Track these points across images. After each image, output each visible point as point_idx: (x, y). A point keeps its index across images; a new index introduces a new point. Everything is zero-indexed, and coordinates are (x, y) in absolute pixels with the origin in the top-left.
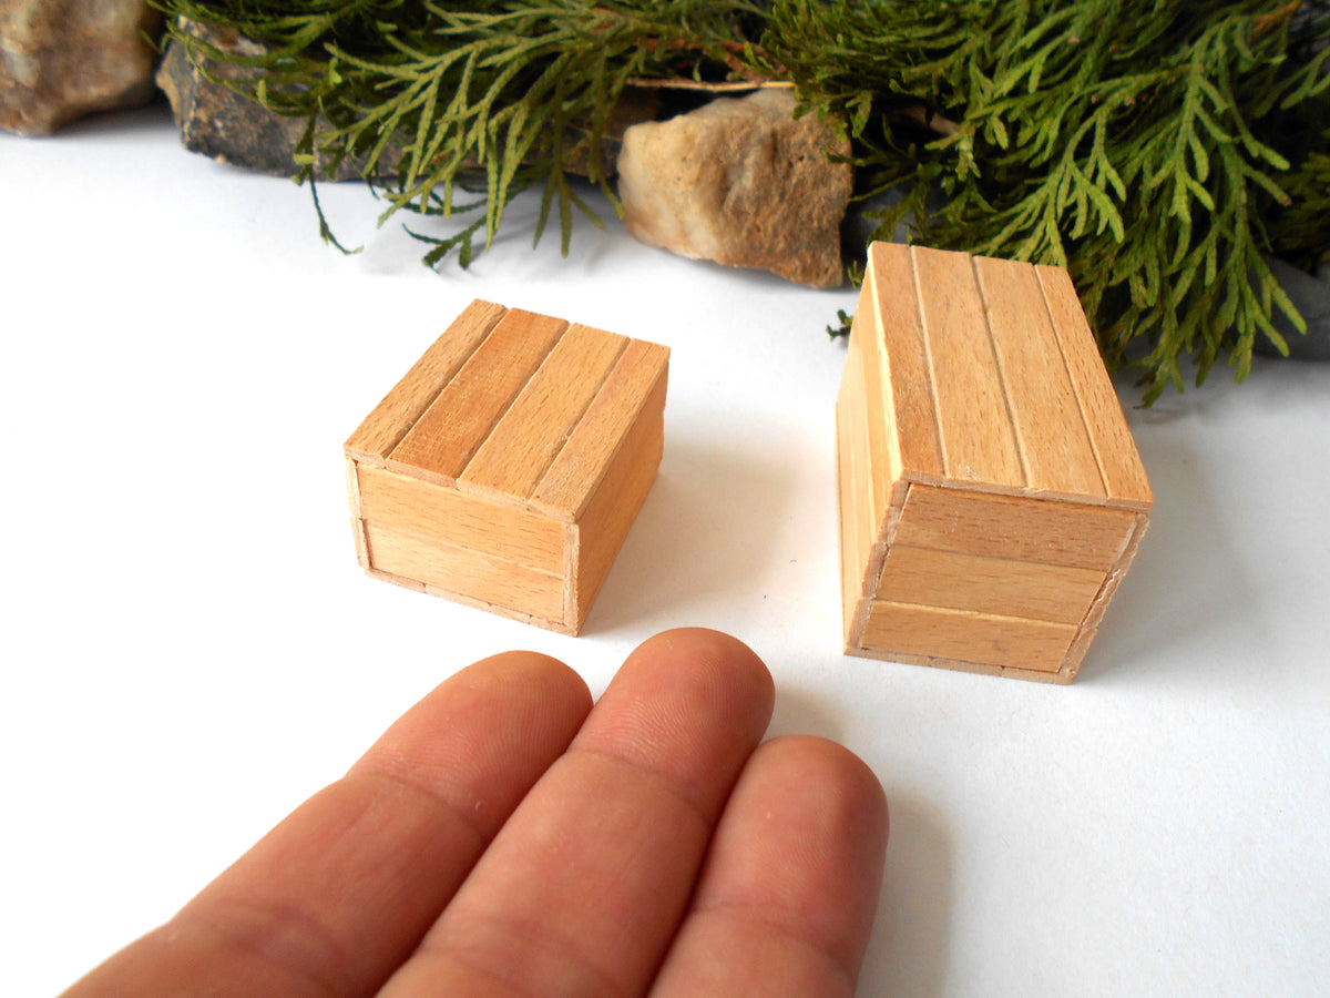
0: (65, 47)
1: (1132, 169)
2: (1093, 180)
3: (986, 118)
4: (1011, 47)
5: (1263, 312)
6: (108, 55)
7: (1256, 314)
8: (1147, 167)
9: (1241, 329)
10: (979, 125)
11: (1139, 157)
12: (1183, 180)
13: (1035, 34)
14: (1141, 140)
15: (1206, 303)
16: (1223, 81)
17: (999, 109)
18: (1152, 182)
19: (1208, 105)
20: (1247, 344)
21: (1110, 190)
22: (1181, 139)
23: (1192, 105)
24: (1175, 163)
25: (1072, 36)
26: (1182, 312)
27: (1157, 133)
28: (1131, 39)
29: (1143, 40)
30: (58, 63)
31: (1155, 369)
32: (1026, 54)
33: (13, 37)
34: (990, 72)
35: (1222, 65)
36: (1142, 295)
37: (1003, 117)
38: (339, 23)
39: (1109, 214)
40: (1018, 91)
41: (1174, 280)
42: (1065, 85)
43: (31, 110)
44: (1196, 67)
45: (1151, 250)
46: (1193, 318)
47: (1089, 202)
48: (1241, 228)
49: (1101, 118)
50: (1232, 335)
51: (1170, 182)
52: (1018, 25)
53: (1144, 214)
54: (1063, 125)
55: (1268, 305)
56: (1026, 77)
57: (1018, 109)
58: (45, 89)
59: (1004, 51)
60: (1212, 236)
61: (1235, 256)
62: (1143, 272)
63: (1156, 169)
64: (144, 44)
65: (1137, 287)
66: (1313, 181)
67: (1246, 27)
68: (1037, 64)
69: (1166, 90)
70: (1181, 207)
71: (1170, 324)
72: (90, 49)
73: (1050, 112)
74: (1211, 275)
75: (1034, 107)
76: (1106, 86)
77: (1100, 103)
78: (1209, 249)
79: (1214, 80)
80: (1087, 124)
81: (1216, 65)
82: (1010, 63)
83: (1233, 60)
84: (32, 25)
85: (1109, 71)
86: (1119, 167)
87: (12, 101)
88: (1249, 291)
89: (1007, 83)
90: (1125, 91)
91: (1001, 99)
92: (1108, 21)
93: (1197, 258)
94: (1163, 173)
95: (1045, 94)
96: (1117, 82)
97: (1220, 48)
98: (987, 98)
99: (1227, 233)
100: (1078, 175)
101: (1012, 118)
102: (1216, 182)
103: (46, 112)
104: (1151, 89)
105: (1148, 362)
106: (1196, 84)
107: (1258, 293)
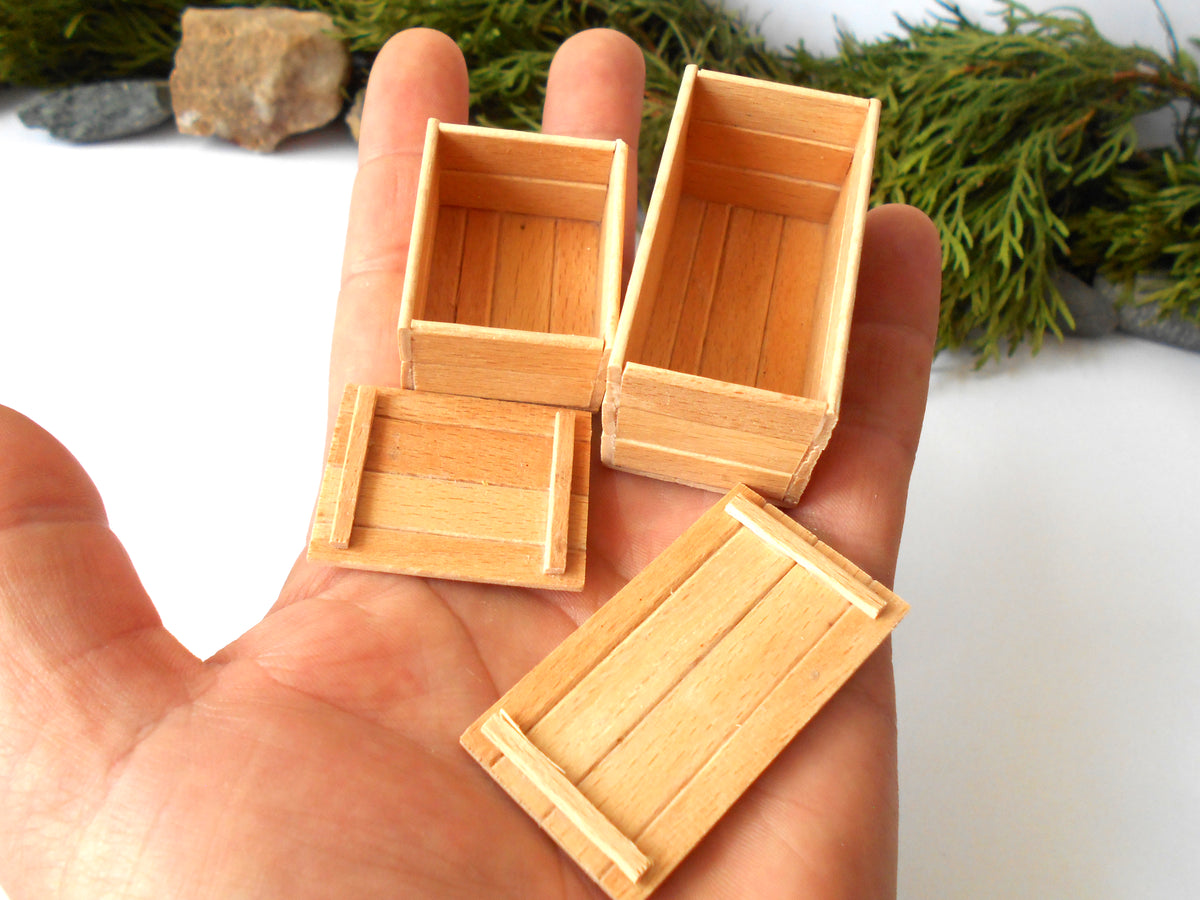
0: (292, 99)
1: (977, 226)
2: (954, 233)
3: (891, 188)
4: (911, 140)
5: (1051, 313)
6: (319, 106)
7: (1046, 316)
8: (987, 225)
9: (1037, 323)
10: (888, 192)
11: (983, 218)
12: (1007, 235)
13: (926, 134)
14: (985, 206)
15: (1016, 309)
16: (1037, 173)
17: (900, 182)
18: (989, 236)
19: (1026, 190)
20: (1040, 332)
21: (963, 241)
22: (1008, 210)
23: (1017, 188)
24: (1003, 225)
25: (947, 138)
26: (1002, 313)
27: (995, 202)
28: (984, 139)
29: (991, 141)
30: (287, 108)
31: (984, 346)
32: (918, 147)
33: (263, 94)
34: (896, 155)
35: (1038, 160)
36: (979, 305)
37: (903, 188)
38: (483, 98)
39: (962, 257)
40: (914, 170)
41: (999, 294)
42: (942, 168)
43: (266, 138)
44: (1022, 162)
45: (986, 277)
46: (1009, 316)
47: (951, 248)
48: (1041, 263)
49: (961, 194)
50: (1032, 327)
51: (999, 237)
52: (916, 125)
53: (983, 255)
54: (940, 192)
55: (1054, 310)
56: (919, 162)
57: (913, 182)
58: (276, 125)
59: (906, 142)
60: (1023, 268)
61: (1036, 281)
62: (980, 290)
63: (993, 226)
64: (340, 95)
65: (976, 300)
66: (1093, 225)
67: (1055, 136)
68: (925, 155)
69: (1003, 174)
70: (1004, 255)
71: (994, 321)
72: (308, 100)
73: (932, 185)
74: (1020, 294)
75: (923, 181)
76: (966, 172)
77: (963, 182)
78: (1020, 277)
79: (1031, 173)
80: (953, 197)
81: (1034, 160)
82: (909, 151)
83: (1045, 158)
84: (275, 86)
85: (970, 161)
86: (969, 224)
87: (255, 132)
88: (1043, 303)
89: (906, 166)
90: (977, 175)
91: (901, 176)
92: (971, 130)
93: (1013, 282)
94: (996, 231)
95: (930, 172)
96: (972, 169)
97: (1037, 151)
98: (893, 174)
99: (1033, 266)
100: (945, 229)
101: (908, 188)
102: (1028, 240)
103: (275, 139)
104: (994, 175)
105: (979, 342)
106: (1021, 174)
107: (1049, 303)
